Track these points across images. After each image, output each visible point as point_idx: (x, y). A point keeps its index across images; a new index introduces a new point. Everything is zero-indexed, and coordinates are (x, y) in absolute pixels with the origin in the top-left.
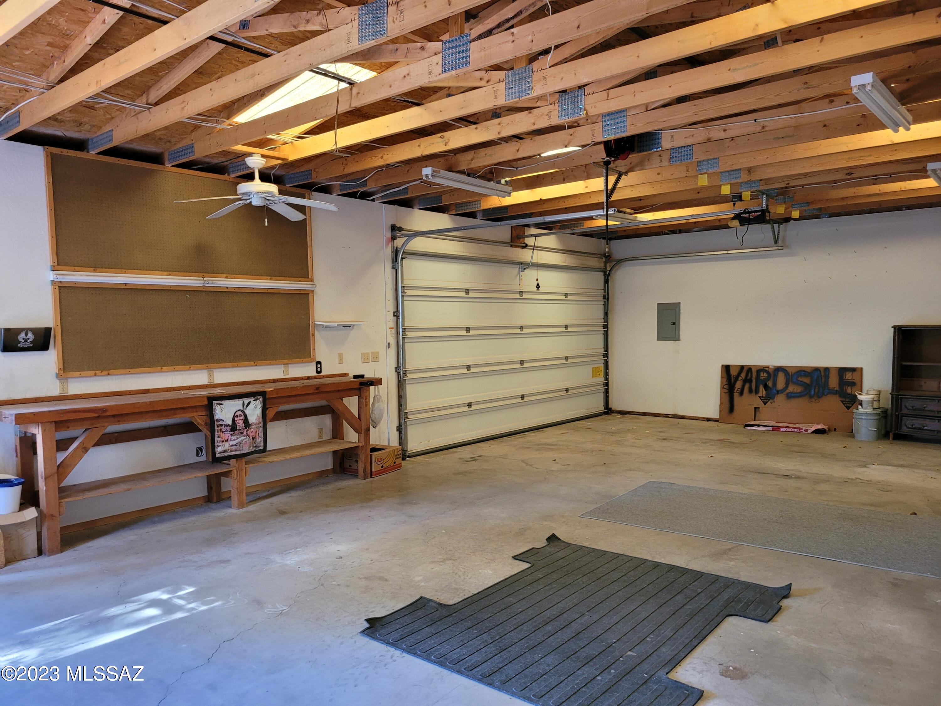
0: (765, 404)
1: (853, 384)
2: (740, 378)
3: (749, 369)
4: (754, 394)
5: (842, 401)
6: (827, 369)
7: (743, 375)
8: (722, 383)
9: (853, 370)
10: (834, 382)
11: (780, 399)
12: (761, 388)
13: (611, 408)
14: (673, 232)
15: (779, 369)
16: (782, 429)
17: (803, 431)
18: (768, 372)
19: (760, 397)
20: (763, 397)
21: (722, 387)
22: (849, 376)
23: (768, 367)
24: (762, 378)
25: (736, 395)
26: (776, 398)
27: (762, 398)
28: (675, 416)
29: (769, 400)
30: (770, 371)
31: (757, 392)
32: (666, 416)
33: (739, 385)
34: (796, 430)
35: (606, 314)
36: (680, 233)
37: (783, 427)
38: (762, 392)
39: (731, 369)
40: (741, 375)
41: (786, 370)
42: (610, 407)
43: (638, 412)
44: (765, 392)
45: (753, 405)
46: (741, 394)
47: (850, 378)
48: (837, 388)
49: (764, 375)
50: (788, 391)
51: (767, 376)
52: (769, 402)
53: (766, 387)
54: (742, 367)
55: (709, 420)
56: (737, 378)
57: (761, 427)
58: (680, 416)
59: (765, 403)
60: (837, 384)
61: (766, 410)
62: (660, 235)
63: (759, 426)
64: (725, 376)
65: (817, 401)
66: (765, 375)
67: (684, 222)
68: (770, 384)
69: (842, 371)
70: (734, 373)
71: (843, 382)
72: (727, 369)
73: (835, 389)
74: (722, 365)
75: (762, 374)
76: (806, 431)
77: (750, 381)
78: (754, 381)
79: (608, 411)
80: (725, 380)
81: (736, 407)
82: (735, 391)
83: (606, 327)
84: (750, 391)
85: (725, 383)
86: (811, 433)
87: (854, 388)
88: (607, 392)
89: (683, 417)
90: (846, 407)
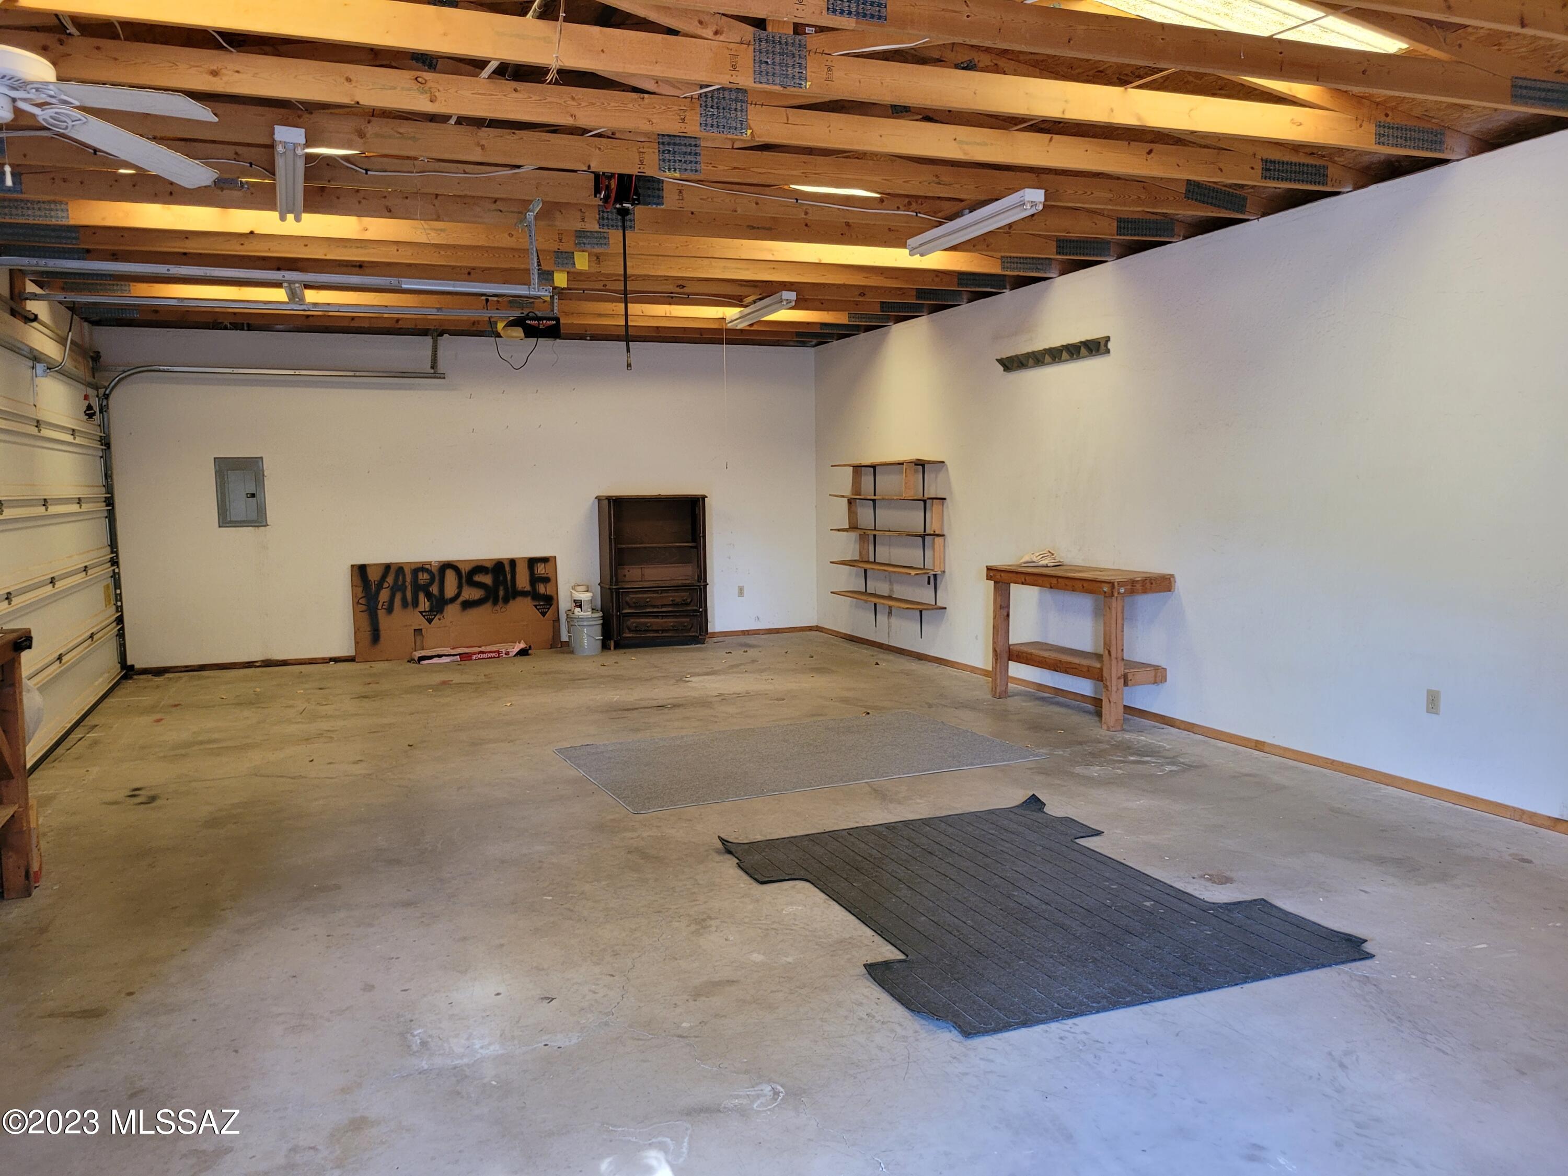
0: (430, 623)
1: (546, 580)
2: (386, 585)
3: (400, 569)
4: (410, 608)
5: (536, 606)
6: (513, 562)
7: (390, 579)
8: (354, 595)
9: (545, 560)
10: (523, 581)
11: (452, 611)
12: (422, 596)
13: (133, 666)
14: (237, 326)
15: (446, 566)
16: (474, 657)
17: (503, 655)
18: (428, 571)
19: (421, 612)
20: (425, 612)
21: (356, 603)
22: (540, 569)
23: (430, 563)
24: (422, 582)
25: (381, 613)
26: (445, 611)
27: (424, 614)
28: (268, 663)
29: (435, 616)
30: (434, 570)
31: (416, 604)
32: (249, 665)
33: (384, 596)
34: (493, 655)
35: (108, 476)
36: (249, 330)
37: (475, 654)
38: (424, 604)
39: (369, 570)
40: (387, 580)
41: (457, 567)
42: (129, 663)
43: (186, 667)
44: (427, 604)
45: (411, 625)
46: (390, 610)
47: (543, 572)
48: (528, 588)
49: (423, 577)
50: (461, 599)
51: (428, 577)
52: (437, 618)
53: (429, 595)
54: (388, 567)
55: (336, 660)
56: (380, 586)
57: (444, 658)
58: (278, 661)
59: (430, 621)
60: (528, 582)
61: (433, 631)
62: (210, 329)
63: (440, 656)
64: (359, 582)
65: (503, 610)
66: (426, 576)
67: (320, 313)
68: (435, 589)
69: (532, 562)
70: (374, 576)
71: (535, 580)
72: (361, 571)
73: (526, 589)
74: (353, 566)
75: (420, 576)
76: (507, 653)
77: (403, 589)
78: (409, 588)
79: (128, 672)
80: (360, 589)
81: (383, 634)
82: (380, 607)
83: (110, 502)
84: (405, 604)
85: (360, 595)
86: (515, 656)
87: (548, 586)
88: (121, 635)
89: (285, 663)
90: (541, 613)
